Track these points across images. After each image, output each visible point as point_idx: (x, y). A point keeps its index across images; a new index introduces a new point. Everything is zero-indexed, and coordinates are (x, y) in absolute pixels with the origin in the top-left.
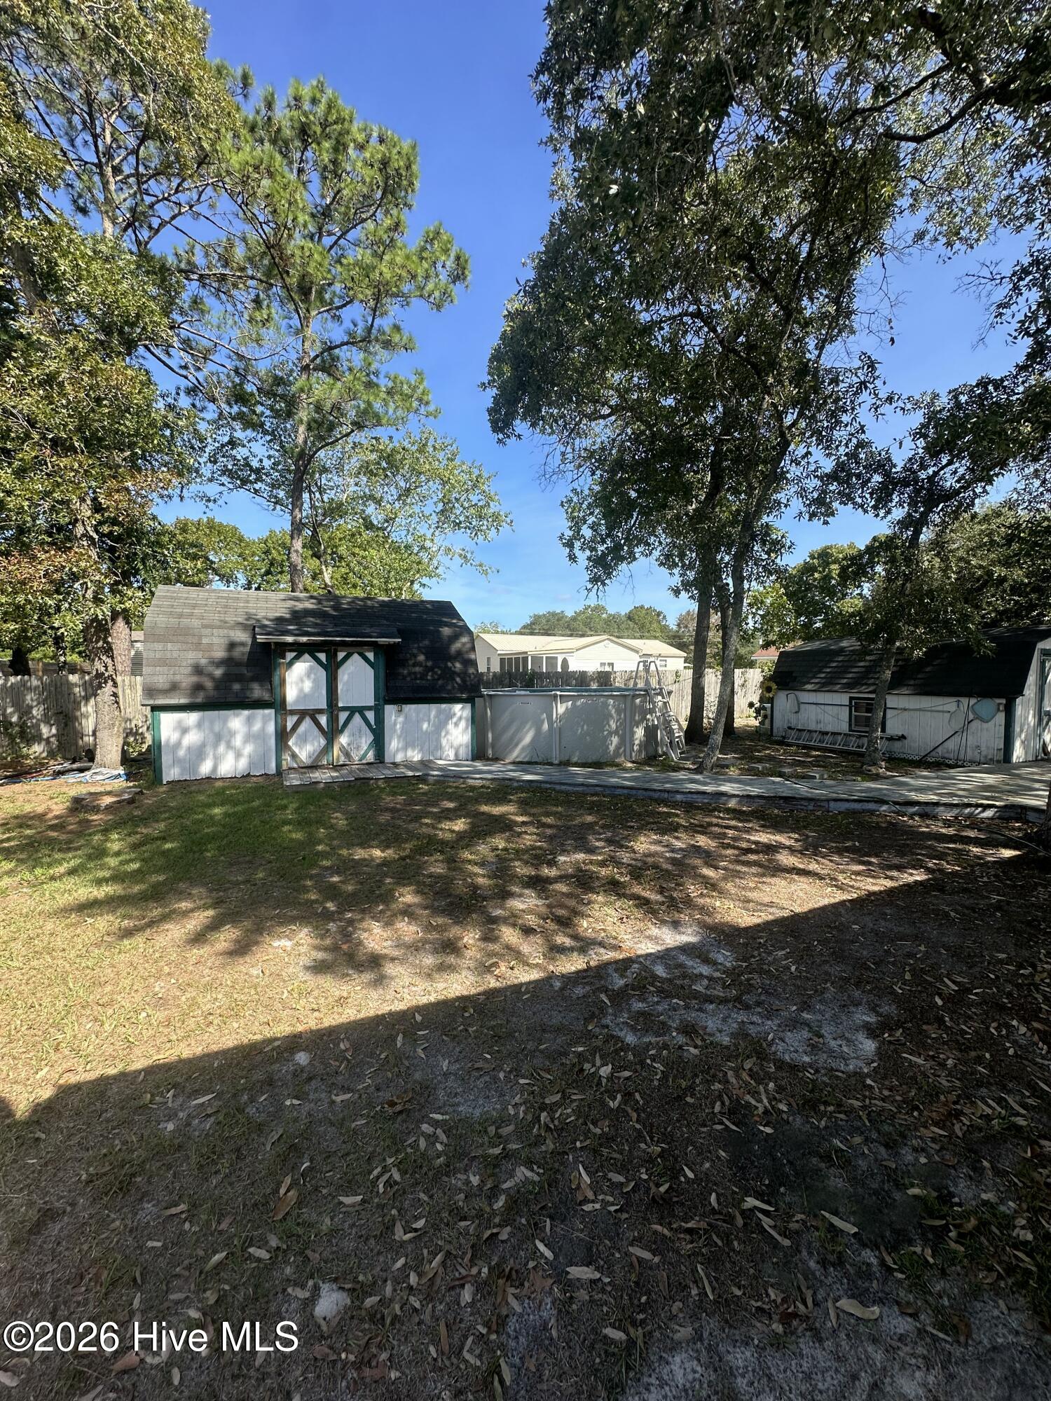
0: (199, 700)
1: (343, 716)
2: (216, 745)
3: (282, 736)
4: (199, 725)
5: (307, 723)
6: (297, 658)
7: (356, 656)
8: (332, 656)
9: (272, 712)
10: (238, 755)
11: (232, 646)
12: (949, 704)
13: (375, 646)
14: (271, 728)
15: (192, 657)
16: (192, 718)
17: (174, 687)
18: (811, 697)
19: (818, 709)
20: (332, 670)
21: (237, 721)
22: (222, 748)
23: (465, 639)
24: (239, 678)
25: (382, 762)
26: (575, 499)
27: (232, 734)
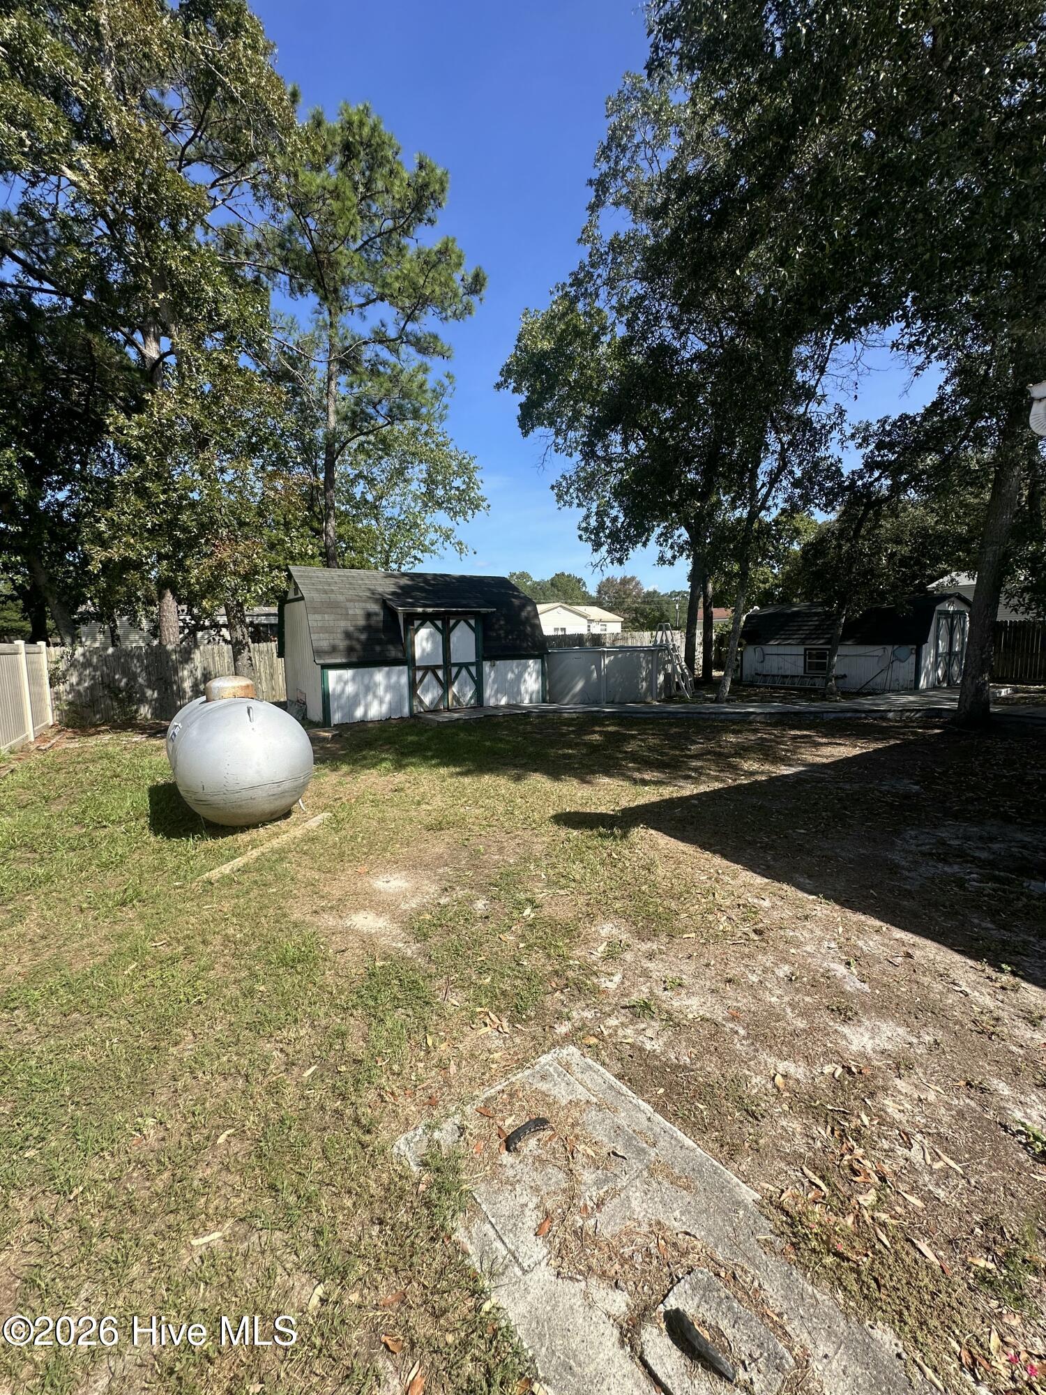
0: (354, 660)
1: (454, 670)
2: (366, 694)
3: (413, 686)
4: (353, 679)
5: (429, 676)
6: (421, 625)
7: (462, 623)
8: (446, 623)
9: (406, 668)
10: (381, 702)
11: (369, 615)
12: (877, 650)
13: (476, 615)
14: (404, 680)
15: (344, 624)
16: (348, 674)
17: (334, 650)
18: (775, 650)
19: (780, 658)
20: (446, 633)
21: (380, 676)
22: (370, 697)
23: (529, 608)
24: (380, 642)
25: (482, 706)
26: (564, 484)
27: (377, 685)
